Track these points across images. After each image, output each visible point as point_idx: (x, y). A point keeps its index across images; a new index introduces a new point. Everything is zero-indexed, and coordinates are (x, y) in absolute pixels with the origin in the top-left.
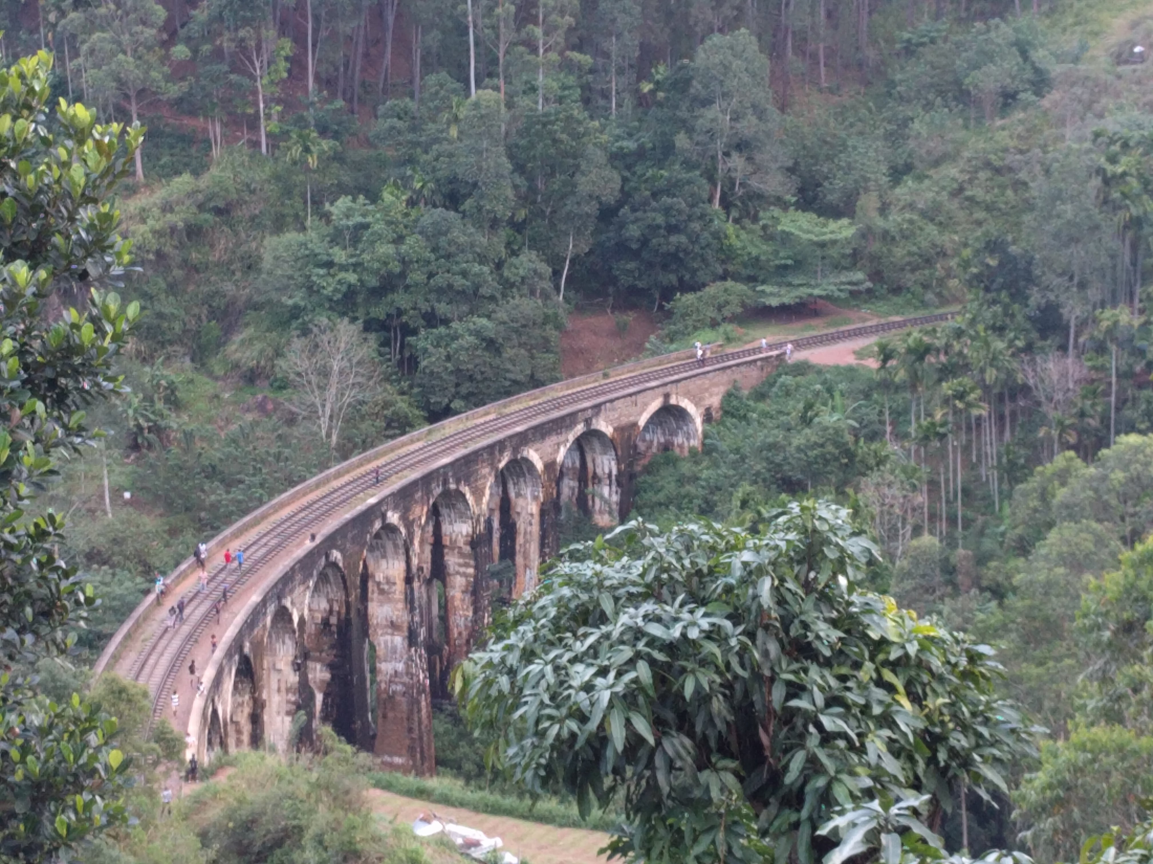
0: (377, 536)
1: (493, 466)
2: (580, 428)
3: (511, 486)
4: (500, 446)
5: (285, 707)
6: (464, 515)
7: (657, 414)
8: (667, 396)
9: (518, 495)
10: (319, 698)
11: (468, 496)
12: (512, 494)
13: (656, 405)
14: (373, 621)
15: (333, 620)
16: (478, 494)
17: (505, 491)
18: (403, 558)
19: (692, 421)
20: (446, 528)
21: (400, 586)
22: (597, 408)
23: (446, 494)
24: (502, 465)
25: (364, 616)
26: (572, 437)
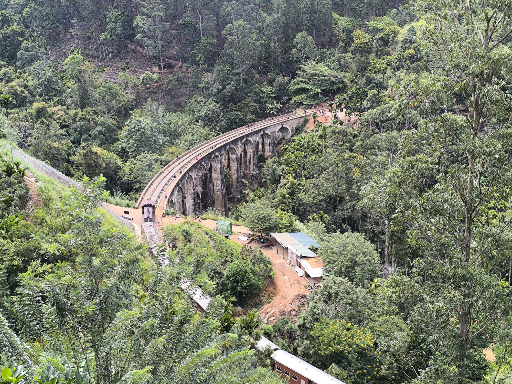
0: (214, 158)
1: (241, 142)
2: (262, 133)
3: (246, 146)
4: (243, 137)
5: (191, 198)
6: (234, 153)
7: (281, 129)
8: (283, 125)
9: (248, 148)
10: (200, 195)
11: (235, 148)
12: (246, 148)
13: (280, 127)
14: (213, 178)
15: (203, 178)
16: (238, 148)
17: (245, 147)
18: (220, 163)
19: (289, 130)
20: (230, 156)
21: (219, 170)
22: (266, 128)
23: (230, 148)
24: (243, 141)
25: (211, 176)
26: (260, 135)
